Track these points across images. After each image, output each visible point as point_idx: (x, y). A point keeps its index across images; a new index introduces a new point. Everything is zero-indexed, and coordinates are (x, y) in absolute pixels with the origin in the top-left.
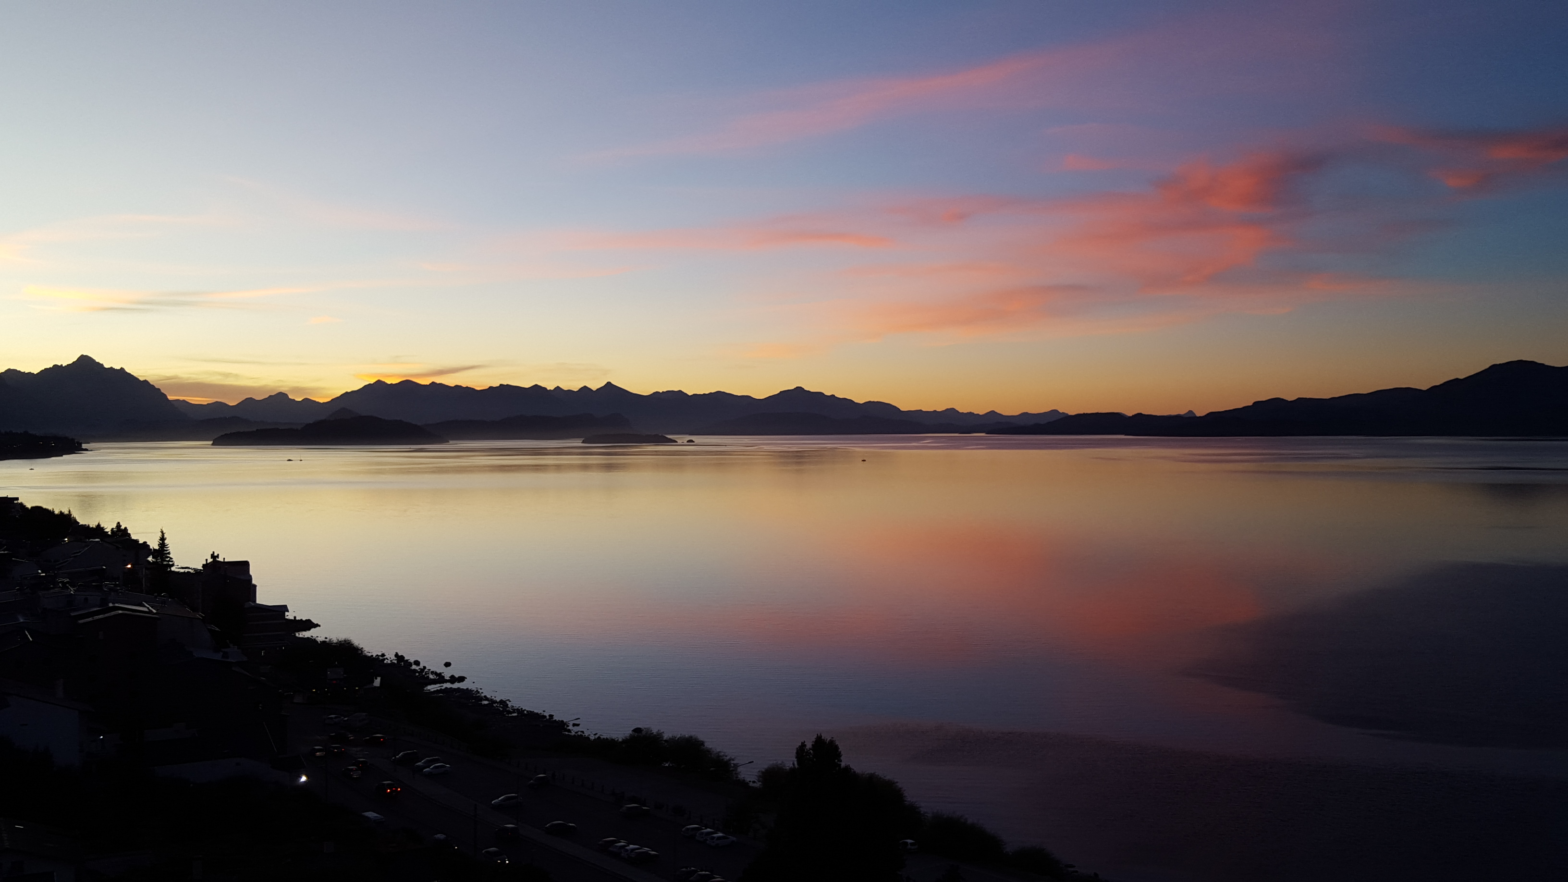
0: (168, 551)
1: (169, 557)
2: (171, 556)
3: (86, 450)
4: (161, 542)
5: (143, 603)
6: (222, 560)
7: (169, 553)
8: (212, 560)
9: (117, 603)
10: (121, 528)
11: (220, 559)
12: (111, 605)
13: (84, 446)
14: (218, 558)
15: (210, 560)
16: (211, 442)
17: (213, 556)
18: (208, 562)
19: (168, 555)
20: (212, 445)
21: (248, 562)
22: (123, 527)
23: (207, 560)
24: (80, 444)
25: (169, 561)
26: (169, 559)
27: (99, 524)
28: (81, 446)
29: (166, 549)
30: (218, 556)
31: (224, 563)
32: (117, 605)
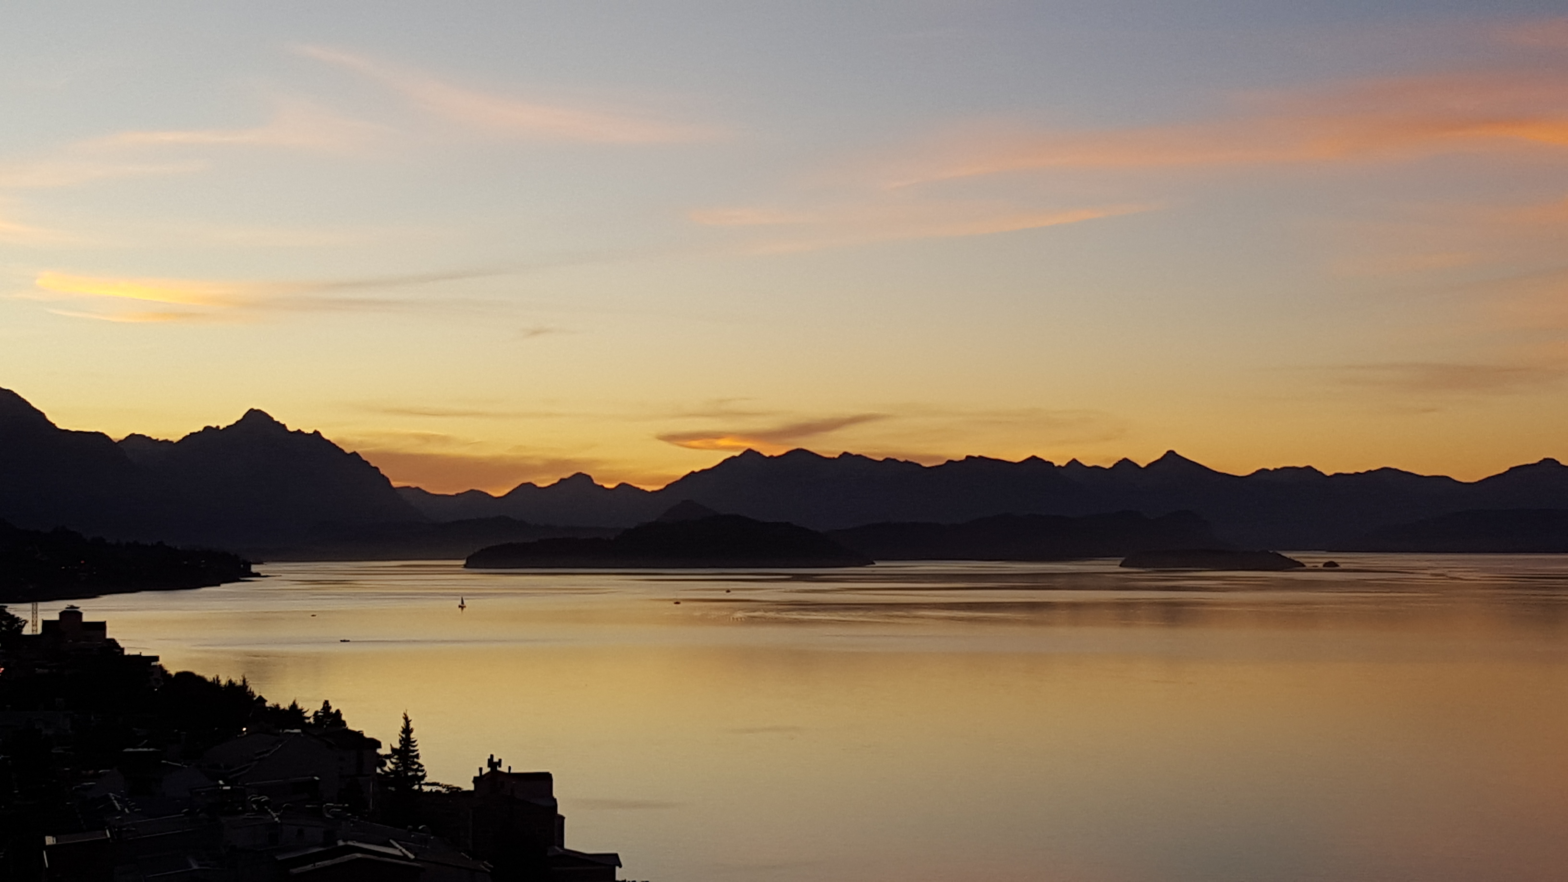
0: (415, 753)
1: (417, 763)
2: (420, 761)
3: (258, 575)
4: (404, 736)
5: (391, 841)
6: (507, 771)
7: (417, 756)
8: (489, 770)
9: (352, 840)
10: (331, 711)
11: (504, 769)
12: (341, 843)
13: (255, 568)
14: (500, 766)
15: (486, 770)
16: (463, 562)
17: (491, 763)
18: (484, 772)
19: (416, 760)
20: (465, 566)
21: (551, 775)
22: (333, 710)
23: (481, 769)
24: (248, 565)
25: (417, 770)
26: (416, 766)
27: (294, 703)
28: (250, 568)
29: (412, 748)
30: (499, 763)
31: (510, 775)
32: (350, 843)
